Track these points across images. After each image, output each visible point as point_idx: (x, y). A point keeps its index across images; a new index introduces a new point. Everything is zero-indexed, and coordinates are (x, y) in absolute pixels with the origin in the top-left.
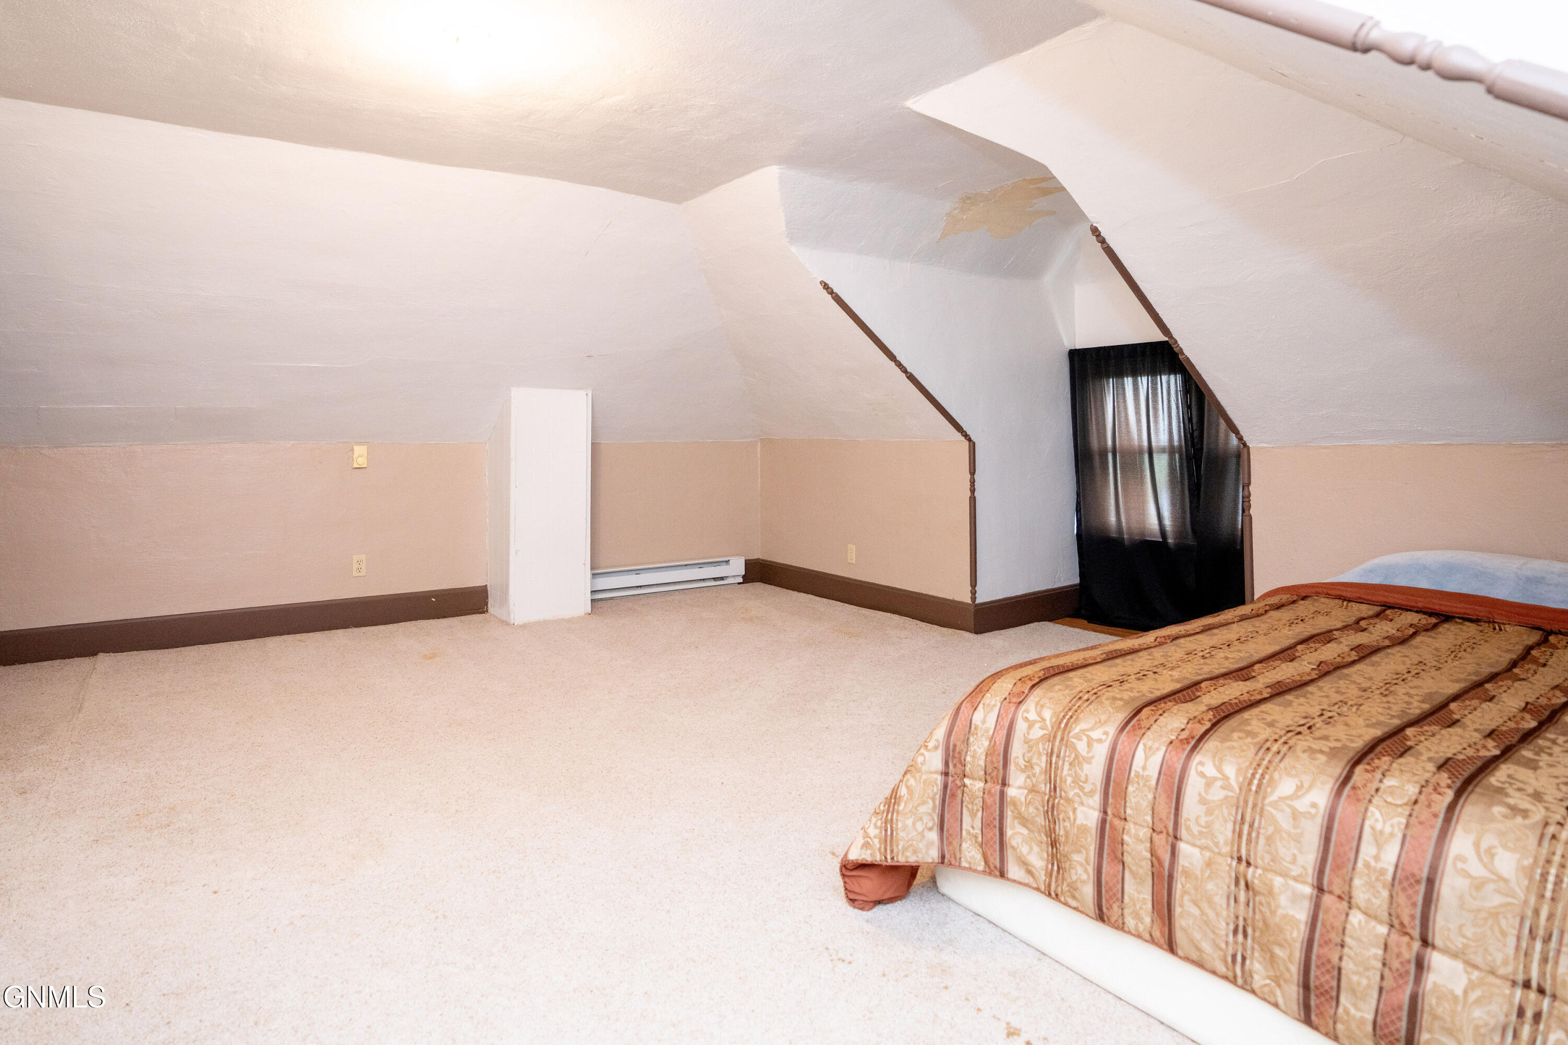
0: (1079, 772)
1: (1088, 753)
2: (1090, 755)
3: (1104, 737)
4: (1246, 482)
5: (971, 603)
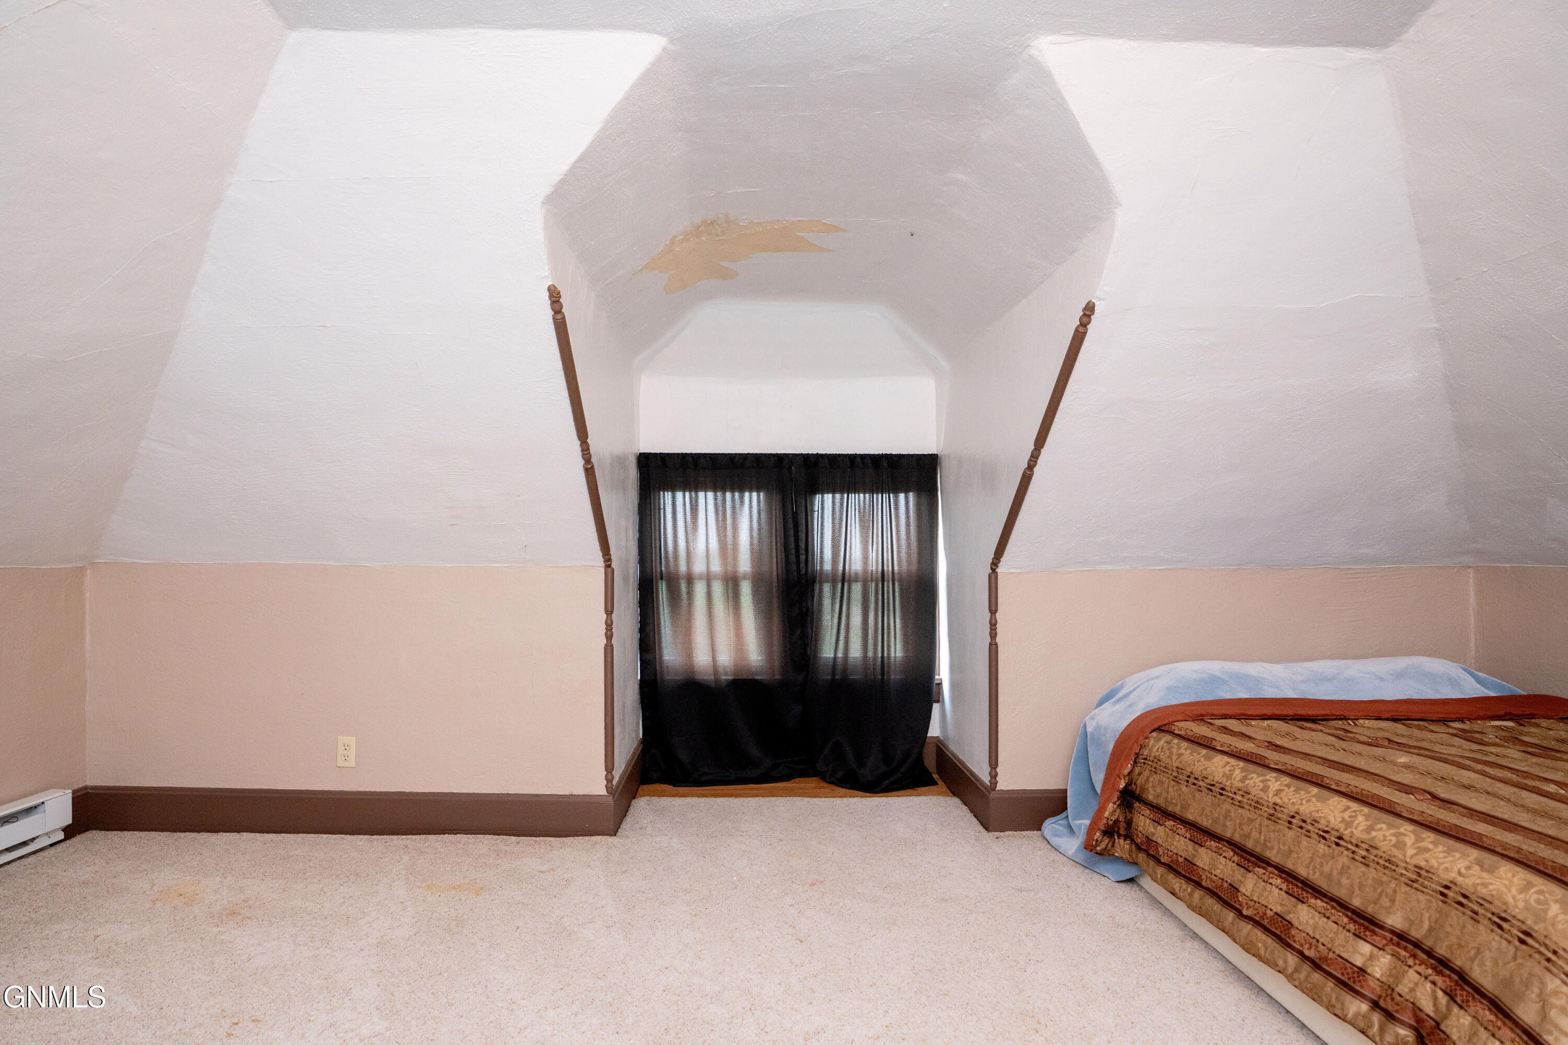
4: (994, 609)
5: (606, 794)
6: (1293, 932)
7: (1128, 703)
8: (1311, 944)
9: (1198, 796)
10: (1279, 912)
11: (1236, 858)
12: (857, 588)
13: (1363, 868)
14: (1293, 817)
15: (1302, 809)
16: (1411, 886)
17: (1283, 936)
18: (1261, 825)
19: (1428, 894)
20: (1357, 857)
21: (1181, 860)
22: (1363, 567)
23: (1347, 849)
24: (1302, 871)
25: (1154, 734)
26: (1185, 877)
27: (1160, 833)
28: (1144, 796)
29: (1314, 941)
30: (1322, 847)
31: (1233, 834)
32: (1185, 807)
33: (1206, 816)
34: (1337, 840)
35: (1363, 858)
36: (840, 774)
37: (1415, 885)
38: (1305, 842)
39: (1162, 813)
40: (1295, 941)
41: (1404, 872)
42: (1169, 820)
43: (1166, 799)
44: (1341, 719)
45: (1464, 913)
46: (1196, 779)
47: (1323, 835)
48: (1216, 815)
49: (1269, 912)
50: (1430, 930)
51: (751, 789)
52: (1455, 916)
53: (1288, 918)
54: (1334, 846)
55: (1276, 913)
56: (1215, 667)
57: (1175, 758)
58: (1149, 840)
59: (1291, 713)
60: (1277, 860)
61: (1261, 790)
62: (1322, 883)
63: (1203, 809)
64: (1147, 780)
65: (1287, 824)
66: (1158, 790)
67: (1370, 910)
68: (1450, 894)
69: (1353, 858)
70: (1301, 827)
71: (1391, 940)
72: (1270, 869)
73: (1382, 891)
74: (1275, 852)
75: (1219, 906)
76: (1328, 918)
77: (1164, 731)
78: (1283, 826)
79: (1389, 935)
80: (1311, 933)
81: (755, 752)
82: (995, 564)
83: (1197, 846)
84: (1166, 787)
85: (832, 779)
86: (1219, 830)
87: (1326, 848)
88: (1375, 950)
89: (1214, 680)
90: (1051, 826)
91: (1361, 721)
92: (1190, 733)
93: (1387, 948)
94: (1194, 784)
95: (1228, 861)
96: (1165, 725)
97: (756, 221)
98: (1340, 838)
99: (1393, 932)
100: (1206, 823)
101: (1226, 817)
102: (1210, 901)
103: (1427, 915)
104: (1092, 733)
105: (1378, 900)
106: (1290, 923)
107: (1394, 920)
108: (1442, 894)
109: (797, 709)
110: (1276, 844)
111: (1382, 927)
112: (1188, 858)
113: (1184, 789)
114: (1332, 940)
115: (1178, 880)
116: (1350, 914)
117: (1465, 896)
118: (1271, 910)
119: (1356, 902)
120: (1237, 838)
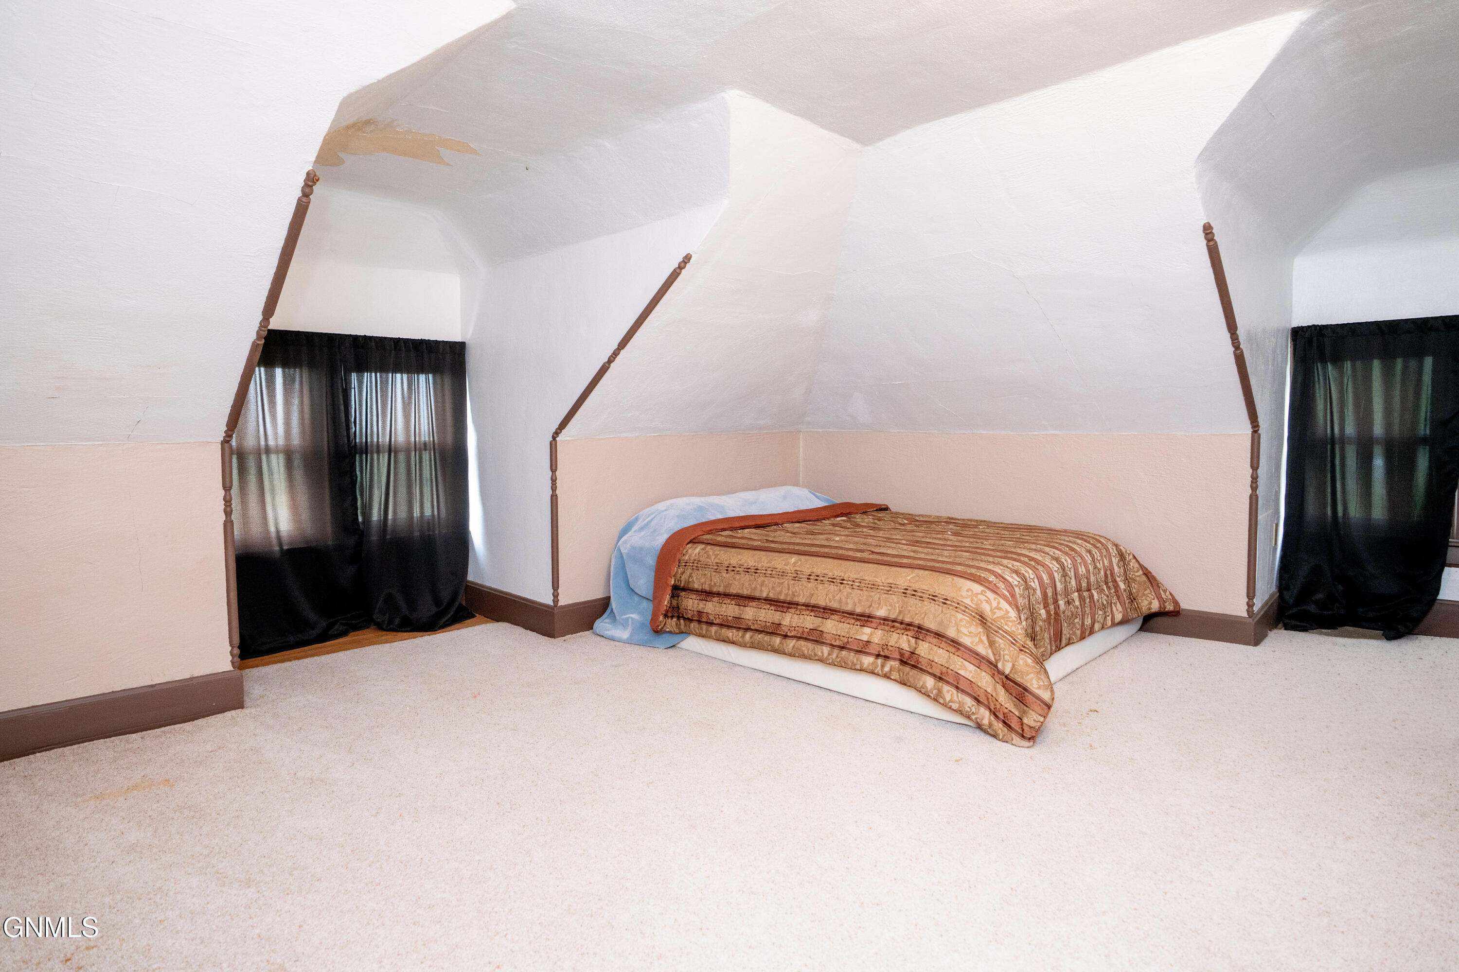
0: (1011, 619)
1: (1003, 611)
2: (1005, 610)
3: (997, 601)
4: (554, 468)
5: (232, 669)
6: (825, 636)
7: (651, 530)
8: (835, 639)
9: (738, 577)
10: (812, 628)
11: (773, 608)
12: (402, 457)
13: (859, 591)
14: (810, 575)
15: (815, 570)
16: (888, 594)
17: (818, 639)
18: (788, 584)
19: (896, 595)
20: (854, 587)
21: (730, 618)
22: (755, 432)
23: (848, 584)
24: (822, 603)
25: (690, 545)
26: (735, 627)
27: (711, 607)
28: (690, 586)
29: (837, 637)
30: (832, 587)
31: (768, 594)
32: (729, 585)
33: (746, 588)
34: (841, 581)
35: (859, 586)
36: (397, 621)
37: (890, 592)
38: (820, 587)
39: (707, 594)
40: (826, 640)
41: (883, 588)
42: (714, 597)
43: (710, 585)
44: (775, 525)
45: (916, 599)
46: (734, 567)
47: (832, 581)
48: (753, 586)
49: (805, 630)
50: (900, 612)
51: (316, 649)
52: (912, 601)
53: (820, 629)
54: (840, 585)
55: (810, 629)
56: (698, 501)
57: (713, 557)
58: (700, 613)
59: (753, 524)
60: (803, 601)
61: (784, 565)
62: (835, 605)
63: (743, 584)
64: (690, 576)
65: (806, 580)
66: (703, 580)
67: (867, 611)
68: (908, 592)
69: (853, 588)
70: (817, 580)
71: (880, 622)
72: (799, 607)
73: (872, 600)
74: (801, 597)
75: (768, 637)
76: (843, 622)
77: (695, 543)
78: (804, 581)
79: (878, 621)
80: (835, 633)
81: (310, 615)
82: (556, 434)
83: (742, 607)
84: (709, 577)
85: (391, 626)
86: (757, 594)
87: (835, 587)
88: (873, 630)
89: (700, 509)
90: (602, 624)
91: (785, 525)
92: (715, 541)
93: (878, 628)
94: (733, 571)
95: (767, 610)
96: (694, 539)
97: (414, 131)
98: (843, 580)
99: (880, 619)
100: (745, 592)
101: (762, 585)
102: (759, 637)
103: (897, 605)
104: (628, 554)
105: (871, 605)
106: (822, 631)
107: (881, 612)
108: (904, 593)
109: (351, 570)
110: (801, 592)
111: (875, 618)
112: (735, 616)
113: (724, 575)
114: (848, 633)
115: (730, 631)
116: (855, 617)
117: (915, 591)
118: (807, 628)
119: (858, 610)
120: (771, 595)
